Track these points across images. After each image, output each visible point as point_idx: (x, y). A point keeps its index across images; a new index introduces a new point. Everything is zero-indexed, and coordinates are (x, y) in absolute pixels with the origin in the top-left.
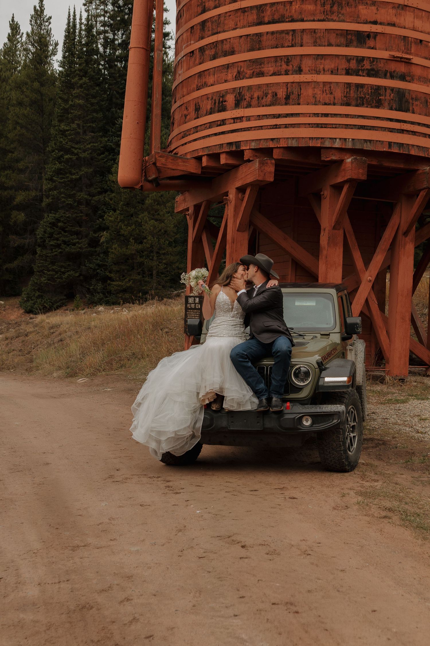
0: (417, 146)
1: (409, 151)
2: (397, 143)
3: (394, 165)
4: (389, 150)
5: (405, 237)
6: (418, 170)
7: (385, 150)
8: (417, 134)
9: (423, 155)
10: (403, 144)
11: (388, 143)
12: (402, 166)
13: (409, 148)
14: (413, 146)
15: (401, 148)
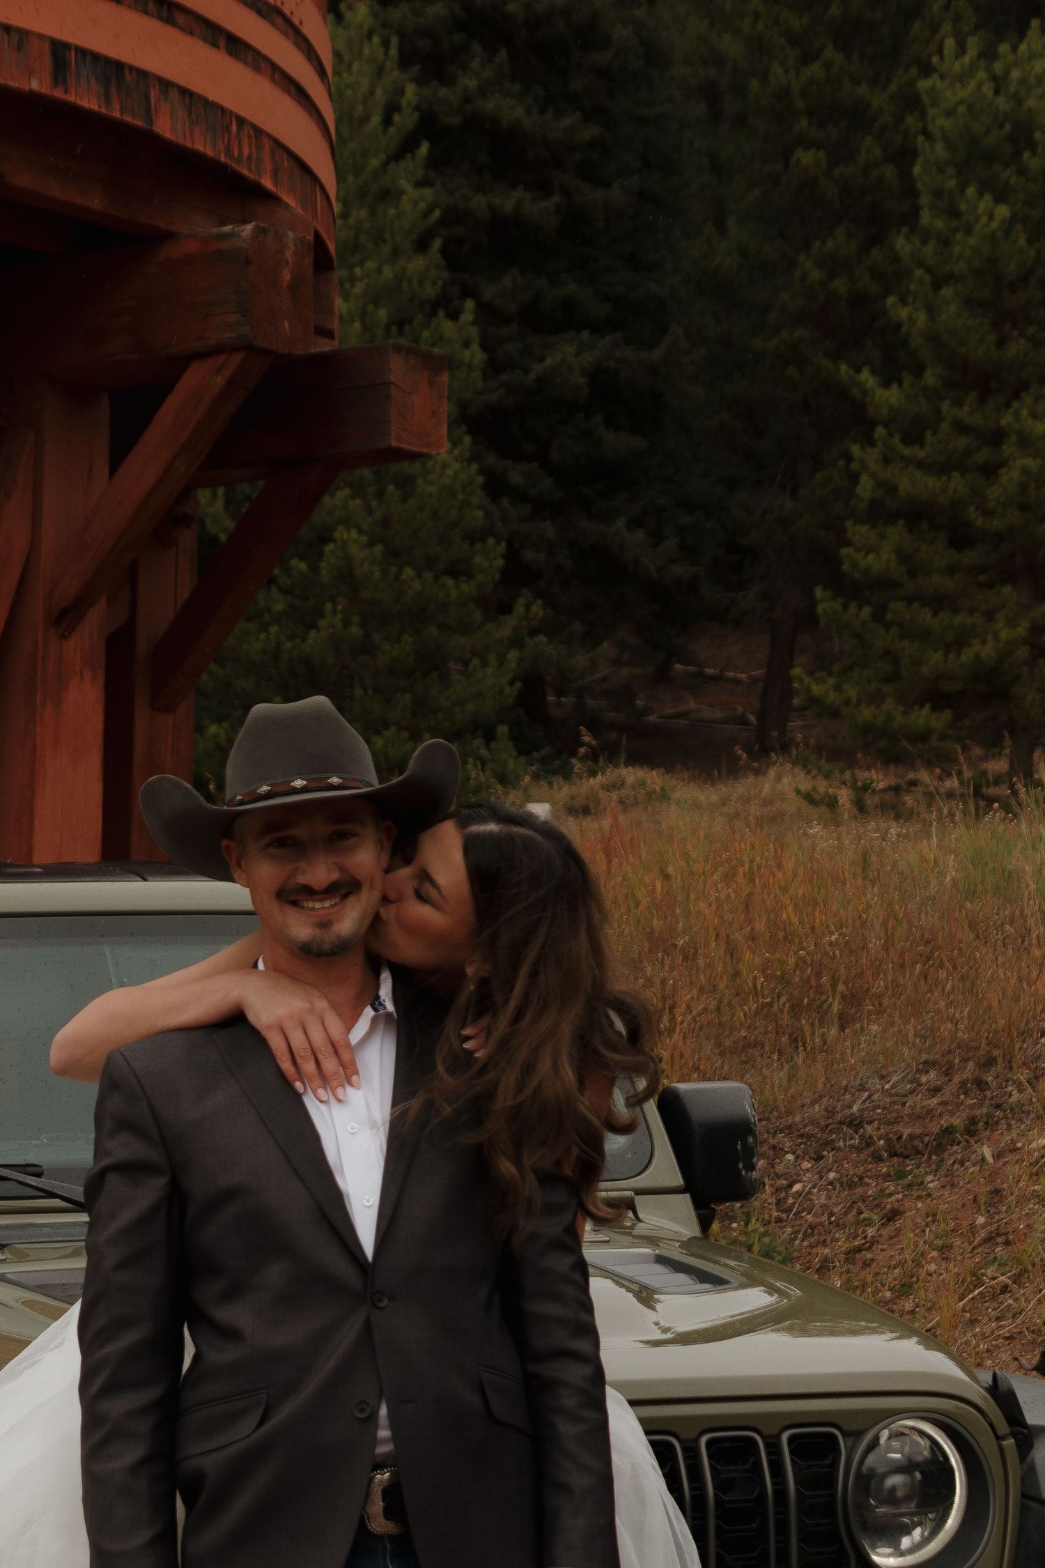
0: (185, 92)
1: (148, 116)
2: (96, 57)
3: (56, 190)
4: (58, 94)
5: (63, 637)
6: (169, 236)
7: (34, 85)
8: (180, 18)
9: (209, 152)
10: (119, 66)
11: (47, 48)
12: (96, 202)
13: (147, 98)
14: (166, 85)
15: (113, 89)
